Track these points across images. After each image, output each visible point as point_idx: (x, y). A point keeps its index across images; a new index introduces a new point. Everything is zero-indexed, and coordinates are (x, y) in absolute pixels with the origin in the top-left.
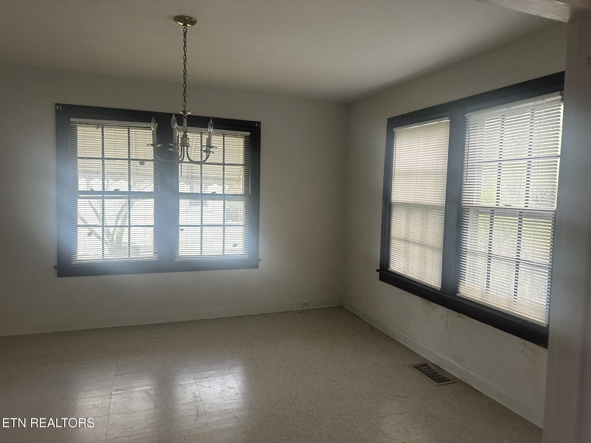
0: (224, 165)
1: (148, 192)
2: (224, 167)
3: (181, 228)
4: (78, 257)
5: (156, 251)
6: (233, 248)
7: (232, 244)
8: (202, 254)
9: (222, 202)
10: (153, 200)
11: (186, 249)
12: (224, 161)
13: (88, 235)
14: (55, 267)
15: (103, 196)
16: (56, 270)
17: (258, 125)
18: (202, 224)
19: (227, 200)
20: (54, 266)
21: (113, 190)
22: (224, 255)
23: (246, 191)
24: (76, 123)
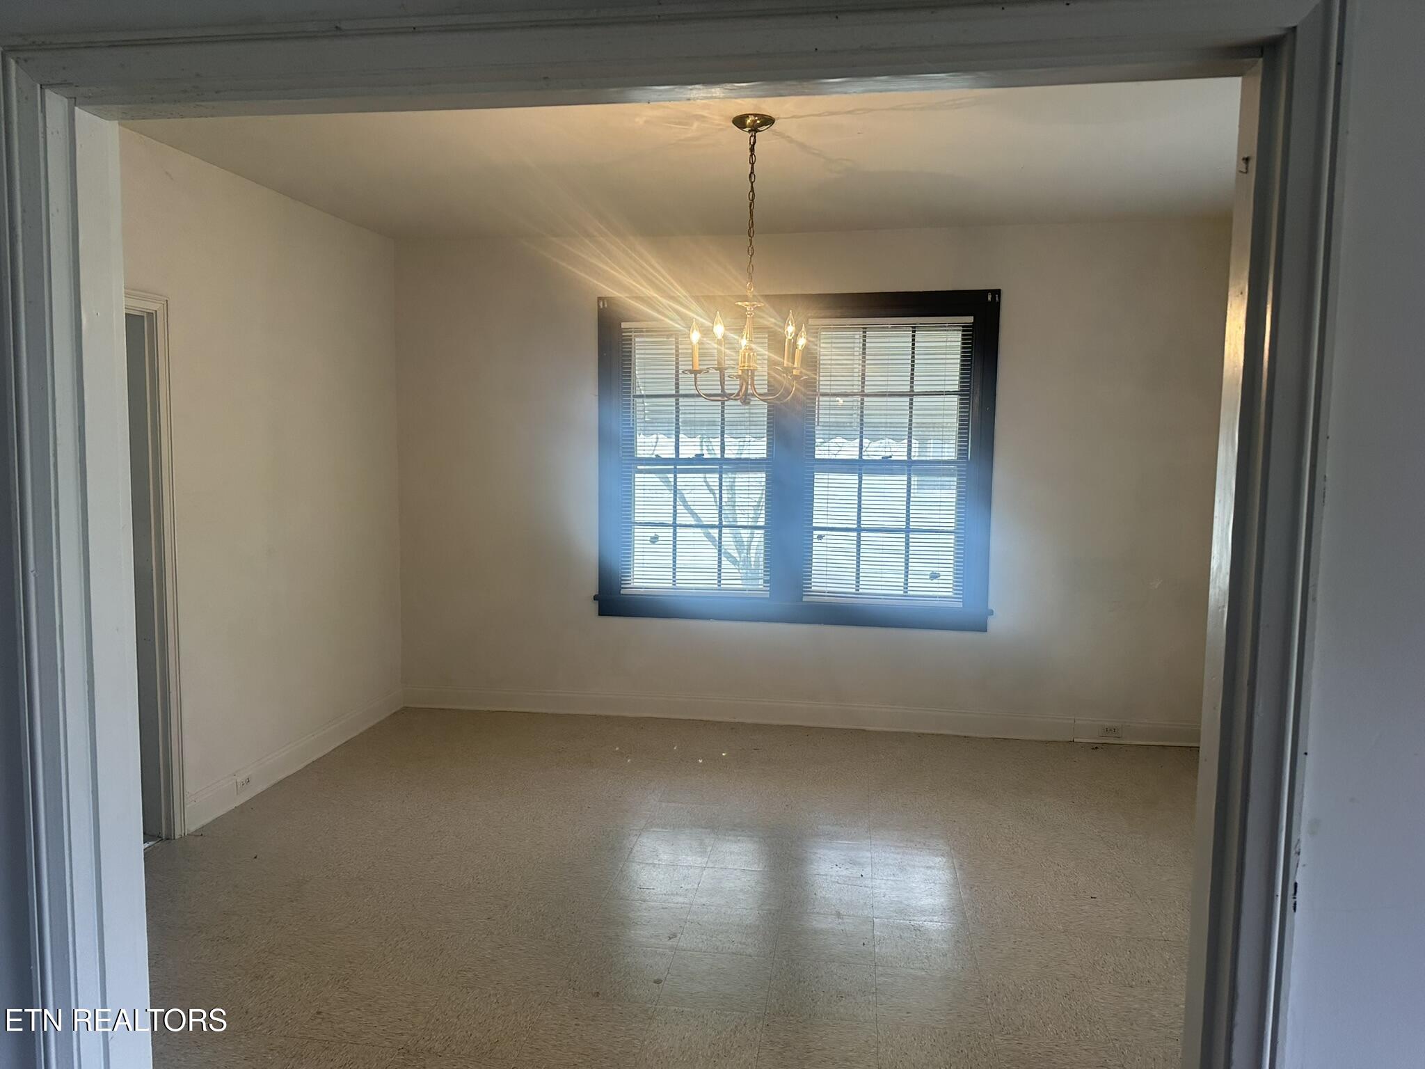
0: (913, 395)
1: (756, 459)
2: (911, 400)
3: (817, 533)
4: (635, 580)
5: (768, 578)
6: (929, 581)
7: (929, 573)
8: (858, 590)
9: (905, 478)
10: (764, 475)
11: (825, 577)
12: (912, 387)
13: (651, 542)
14: (595, 598)
15: (675, 468)
16: (597, 602)
17: (993, 298)
18: (859, 526)
19: (918, 475)
20: (594, 594)
21: (694, 456)
22: (905, 596)
23: (962, 452)
24: (631, 332)
